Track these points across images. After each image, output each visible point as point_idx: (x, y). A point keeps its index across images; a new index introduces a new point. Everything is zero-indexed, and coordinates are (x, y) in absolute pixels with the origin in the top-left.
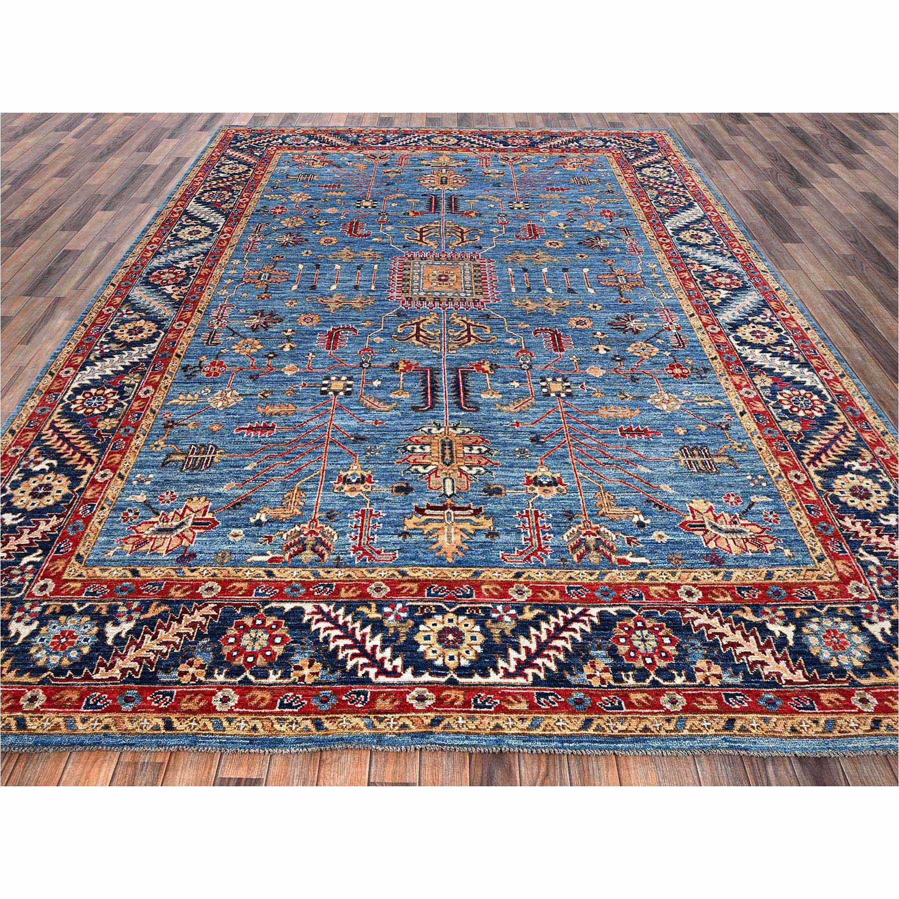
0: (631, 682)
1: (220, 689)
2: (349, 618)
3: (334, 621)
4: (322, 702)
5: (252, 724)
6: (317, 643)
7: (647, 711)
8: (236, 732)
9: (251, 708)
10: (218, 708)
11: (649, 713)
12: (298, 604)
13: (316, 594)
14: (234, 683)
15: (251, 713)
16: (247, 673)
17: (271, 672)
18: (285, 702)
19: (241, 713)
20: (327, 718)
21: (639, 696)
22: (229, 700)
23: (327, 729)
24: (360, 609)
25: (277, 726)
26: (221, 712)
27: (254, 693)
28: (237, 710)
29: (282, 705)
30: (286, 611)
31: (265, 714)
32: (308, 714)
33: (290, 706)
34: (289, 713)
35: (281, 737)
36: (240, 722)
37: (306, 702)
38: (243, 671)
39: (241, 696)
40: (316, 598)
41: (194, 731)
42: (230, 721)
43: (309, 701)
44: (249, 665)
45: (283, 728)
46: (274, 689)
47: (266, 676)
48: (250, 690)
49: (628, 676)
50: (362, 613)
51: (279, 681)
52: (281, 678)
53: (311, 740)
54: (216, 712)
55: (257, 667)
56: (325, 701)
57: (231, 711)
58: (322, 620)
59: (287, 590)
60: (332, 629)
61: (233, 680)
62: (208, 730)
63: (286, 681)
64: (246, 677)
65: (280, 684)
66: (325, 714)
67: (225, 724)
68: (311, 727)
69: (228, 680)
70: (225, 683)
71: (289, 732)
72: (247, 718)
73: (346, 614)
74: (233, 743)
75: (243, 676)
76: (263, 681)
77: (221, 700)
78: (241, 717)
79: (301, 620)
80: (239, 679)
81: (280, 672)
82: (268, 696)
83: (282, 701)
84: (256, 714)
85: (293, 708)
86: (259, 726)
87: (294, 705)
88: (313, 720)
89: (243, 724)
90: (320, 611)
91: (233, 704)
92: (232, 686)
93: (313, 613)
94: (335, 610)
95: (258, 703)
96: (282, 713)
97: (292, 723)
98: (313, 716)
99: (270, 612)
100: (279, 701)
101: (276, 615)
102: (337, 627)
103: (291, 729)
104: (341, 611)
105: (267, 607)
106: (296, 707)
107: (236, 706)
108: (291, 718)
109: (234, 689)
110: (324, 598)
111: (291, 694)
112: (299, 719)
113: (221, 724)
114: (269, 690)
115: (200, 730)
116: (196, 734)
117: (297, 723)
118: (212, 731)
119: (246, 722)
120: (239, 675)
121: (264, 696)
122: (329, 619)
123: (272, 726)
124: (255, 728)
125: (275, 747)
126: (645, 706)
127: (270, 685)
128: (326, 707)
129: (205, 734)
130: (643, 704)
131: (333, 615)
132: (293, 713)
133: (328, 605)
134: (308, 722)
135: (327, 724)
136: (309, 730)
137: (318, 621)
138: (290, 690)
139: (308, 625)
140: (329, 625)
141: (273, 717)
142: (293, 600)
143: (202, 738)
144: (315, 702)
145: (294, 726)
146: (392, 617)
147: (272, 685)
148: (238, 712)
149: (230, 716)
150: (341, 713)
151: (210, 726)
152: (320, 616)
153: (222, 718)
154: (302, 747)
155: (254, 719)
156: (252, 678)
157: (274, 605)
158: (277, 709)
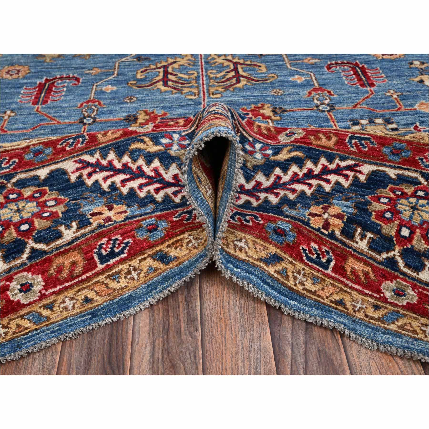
0: (363, 245)
1: (10, 279)
2: (126, 159)
3: (110, 167)
4: (150, 231)
5: (81, 297)
6: (103, 193)
7: (356, 287)
8: (65, 314)
9: (67, 281)
10: (23, 301)
11: (357, 290)
12: (54, 167)
13: (68, 148)
14: (23, 264)
15: (71, 287)
16: (31, 244)
17: (62, 228)
18: (104, 253)
19: (57, 293)
20: (168, 246)
21: (359, 267)
22: (31, 285)
23: (177, 258)
24: (133, 146)
25: (114, 285)
26: (30, 304)
27: (58, 262)
28: (51, 291)
29: (103, 259)
30: (43, 177)
31: (89, 279)
32: (142, 251)
33: (112, 254)
34: (119, 262)
35: (127, 294)
36: (64, 302)
37: (130, 240)
38: (24, 244)
39: (43, 273)
40: (71, 152)
41: (8, 338)
42: (50, 307)
43: (133, 237)
44: (27, 233)
45: (123, 282)
46: (78, 245)
47: (60, 236)
48: (49, 261)
49: (363, 237)
50: (139, 150)
51: (79, 233)
52: (79, 229)
53: (166, 278)
54: (24, 306)
55: (39, 232)
56: (153, 229)
57: (42, 297)
58: (95, 172)
59: (28, 157)
60: (112, 176)
61: (19, 261)
62: (27, 328)
63: (88, 229)
64: (33, 250)
65: (83, 235)
66: (162, 243)
67: (46, 313)
68: (155, 264)
69: (13, 264)
70: (10, 270)
71: (132, 284)
72: (71, 293)
73: (120, 155)
74: (70, 326)
75: (27, 250)
76: (59, 242)
77: (21, 291)
78: (60, 298)
79: (68, 180)
80: (25, 256)
81: (74, 224)
82: (77, 257)
83: (100, 255)
84: (78, 284)
85: (118, 254)
86: (91, 295)
87: (117, 250)
88: (153, 257)
89: (69, 303)
90: (86, 164)
91: (40, 287)
92: (23, 268)
93: (78, 169)
94: (104, 156)
95: (71, 272)
96: (109, 268)
97: (129, 272)
98: (150, 252)
99: (22, 184)
100: (96, 257)
101: (32, 185)
102: (117, 172)
103: (133, 279)
104: (112, 156)
105: (14, 180)
106: (122, 252)
107: (46, 288)
108: (124, 267)
109: (28, 270)
110: (81, 149)
111: (104, 240)
112: (135, 262)
113: (40, 315)
114: (74, 249)
115: (14, 333)
116: (13, 339)
117: (135, 269)
118: (33, 327)
119: (72, 299)
120: (22, 252)
121: (72, 259)
122: (103, 169)
123: (108, 287)
124: (87, 300)
125: (128, 308)
126: (357, 281)
127: (69, 243)
128: (159, 235)
129: (27, 334)
130: (357, 277)
131: (104, 162)
132: (123, 261)
133: (92, 155)
134: (149, 262)
135: (173, 253)
136: (156, 269)
137: (90, 175)
138: (101, 236)
139: (80, 182)
140: (105, 174)
141: (101, 278)
142: (43, 164)
143: (25, 339)
144: (140, 235)
145: (134, 274)
146: (175, 147)
147: (73, 242)
148: (54, 293)
149: (45, 302)
150: (183, 232)
151: (26, 324)
152: (89, 170)
153: (36, 308)
154: (161, 291)
155: (79, 291)
156: (41, 246)
157: (23, 176)
158: (100, 267)
